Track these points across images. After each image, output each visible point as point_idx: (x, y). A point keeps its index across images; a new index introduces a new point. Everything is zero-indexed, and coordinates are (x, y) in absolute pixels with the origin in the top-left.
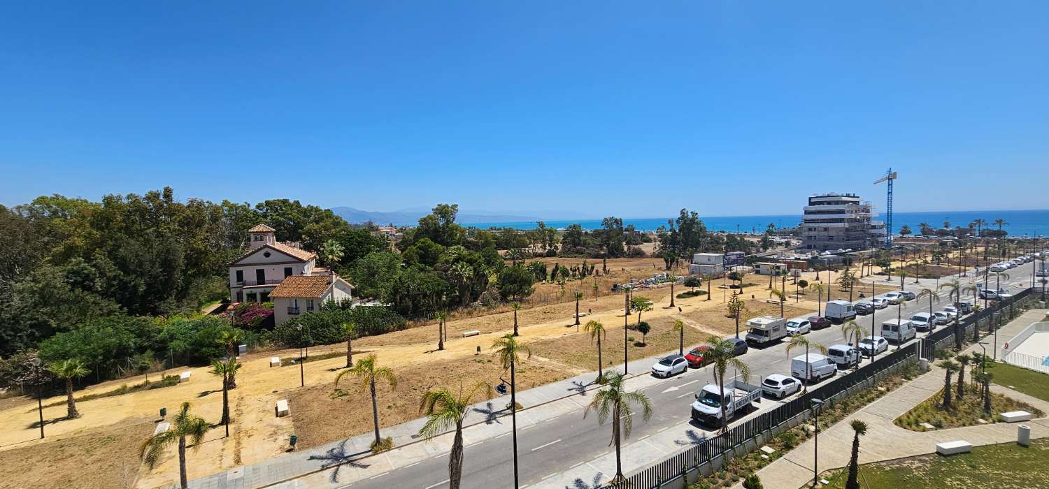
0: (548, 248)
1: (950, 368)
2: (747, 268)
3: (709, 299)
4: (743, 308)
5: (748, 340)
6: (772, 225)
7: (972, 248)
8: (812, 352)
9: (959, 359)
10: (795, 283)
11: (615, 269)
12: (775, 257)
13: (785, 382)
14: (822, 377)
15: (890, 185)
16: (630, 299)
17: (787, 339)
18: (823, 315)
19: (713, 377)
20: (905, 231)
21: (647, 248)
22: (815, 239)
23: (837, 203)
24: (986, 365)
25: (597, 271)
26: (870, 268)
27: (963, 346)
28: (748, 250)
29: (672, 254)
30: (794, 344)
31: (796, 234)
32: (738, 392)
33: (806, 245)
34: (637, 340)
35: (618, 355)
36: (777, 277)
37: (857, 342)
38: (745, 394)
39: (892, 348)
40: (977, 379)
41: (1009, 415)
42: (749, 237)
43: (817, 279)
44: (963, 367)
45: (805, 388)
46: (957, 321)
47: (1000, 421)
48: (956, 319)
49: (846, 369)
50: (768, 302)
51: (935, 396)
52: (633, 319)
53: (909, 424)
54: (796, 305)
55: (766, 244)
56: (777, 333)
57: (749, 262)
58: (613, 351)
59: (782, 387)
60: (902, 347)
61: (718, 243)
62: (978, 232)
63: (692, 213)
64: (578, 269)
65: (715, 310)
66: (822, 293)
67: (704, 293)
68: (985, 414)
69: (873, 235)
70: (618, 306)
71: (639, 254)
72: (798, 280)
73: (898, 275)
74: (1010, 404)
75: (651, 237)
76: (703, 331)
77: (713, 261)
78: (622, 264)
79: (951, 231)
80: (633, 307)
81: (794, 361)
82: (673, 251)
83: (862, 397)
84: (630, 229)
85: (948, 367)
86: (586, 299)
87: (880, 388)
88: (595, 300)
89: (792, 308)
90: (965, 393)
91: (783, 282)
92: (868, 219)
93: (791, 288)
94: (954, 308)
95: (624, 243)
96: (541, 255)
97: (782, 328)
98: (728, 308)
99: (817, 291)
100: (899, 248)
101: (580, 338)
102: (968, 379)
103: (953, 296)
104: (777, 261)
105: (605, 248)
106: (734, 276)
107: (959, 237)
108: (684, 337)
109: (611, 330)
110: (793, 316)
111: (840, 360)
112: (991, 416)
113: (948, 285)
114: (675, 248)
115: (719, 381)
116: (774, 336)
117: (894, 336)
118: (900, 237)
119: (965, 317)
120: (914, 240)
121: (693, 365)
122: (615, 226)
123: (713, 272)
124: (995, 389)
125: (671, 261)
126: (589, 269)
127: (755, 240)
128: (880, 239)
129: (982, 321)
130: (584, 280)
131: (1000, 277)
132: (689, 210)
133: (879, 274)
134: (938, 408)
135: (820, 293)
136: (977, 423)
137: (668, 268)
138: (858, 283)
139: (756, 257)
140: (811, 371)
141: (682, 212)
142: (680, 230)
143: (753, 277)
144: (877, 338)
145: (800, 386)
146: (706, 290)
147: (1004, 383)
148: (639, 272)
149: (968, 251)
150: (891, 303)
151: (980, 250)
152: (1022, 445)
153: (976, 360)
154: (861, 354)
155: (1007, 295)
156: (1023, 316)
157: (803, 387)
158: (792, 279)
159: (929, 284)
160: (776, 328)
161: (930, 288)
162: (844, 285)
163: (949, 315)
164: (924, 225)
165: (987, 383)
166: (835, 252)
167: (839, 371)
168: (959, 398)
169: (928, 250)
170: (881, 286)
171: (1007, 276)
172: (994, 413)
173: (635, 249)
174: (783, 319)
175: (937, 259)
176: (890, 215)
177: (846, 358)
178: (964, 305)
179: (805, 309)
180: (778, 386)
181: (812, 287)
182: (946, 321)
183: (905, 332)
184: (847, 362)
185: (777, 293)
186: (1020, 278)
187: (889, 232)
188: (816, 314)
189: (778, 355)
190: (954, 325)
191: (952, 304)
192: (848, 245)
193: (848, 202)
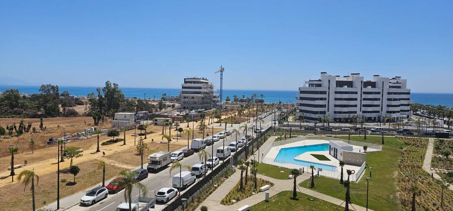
1: (242, 168)
2: (150, 122)
3: (125, 144)
4: (146, 148)
5: (149, 169)
6: (165, 94)
7: (252, 108)
8: (184, 170)
9: (246, 164)
10: (176, 130)
11: (52, 126)
12: (166, 114)
13: (169, 192)
14: (188, 185)
15: (221, 75)
16: (63, 149)
17: (171, 165)
18: (190, 148)
19: (124, 198)
20: (228, 100)
21: (79, 109)
22: (187, 103)
23: (198, 82)
24: (255, 165)
25: (34, 129)
26: (213, 119)
27: (248, 157)
28: (150, 110)
29: (99, 113)
30: (173, 167)
31: (178, 100)
32: (140, 204)
33: (183, 107)
34: (68, 180)
35: (52, 195)
36: (167, 127)
37: (205, 162)
38: (145, 204)
39: (221, 162)
40: (252, 173)
41: (263, 188)
42: (152, 101)
43: (188, 126)
44: (247, 168)
45: (180, 193)
46: (246, 145)
47: (260, 192)
49: (200, 178)
50: (161, 142)
51: (237, 185)
52: (66, 164)
53: (227, 202)
54: (177, 143)
55: (161, 106)
56: (165, 162)
57: (152, 117)
58: (46, 193)
59: (167, 195)
60: (225, 161)
61: (132, 105)
62: (254, 100)
63: (114, 84)
64: (15, 127)
65: (129, 151)
66: (190, 135)
67: (121, 140)
68: (255, 189)
69: (214, 101)
70: (51, 156)
71: (74, 114)
72: (178, 128)
73: (224, 123)
74: (264, 182)
75: (83, 101)
76: (119, 166)
77: (128, 117)
78: (58, 122)
79: (245, 99)
80: (65, 155)
81: (174, 177)
82: (100, 112)
83: (207, 192)
84: (66, 94)
86: (23, 152)
87: (215, 185)
88: (31, 152)
89: (174, 145)
90: (248, 181)
91: (170, 130)
92: (212, 92)
93: (174, 133)
94: (245, 138)
95: (60, 105)
97: (168, 158)
98: (136, 149)
99: (187, 133)
100: (225, 108)
101: (15, 187)
102: (249, 174)
103: (245, 132)
104: (167, 116)
105: (42, 109)
106: (141, 128)
107: (248, 103)
108: (106, 173)
109: (46, 175)
110: (175, 150)
111: (197, 173)
112: (257, 190)
113: (243, 127)
114: (101, 109)
115: (128, 200)
116: (164, 164)
117: (221, 155)
118: (226, 103)
119: (249, 142)
120: (231, 104)
121: (112, 192)
122: (52, 92)
123: (128, 125)
124: (259, 176)
125: (98, 118)
126: (26, 127)
127: (155, 104)
128: (217, 103)
129: (255, 144)
130: (21, 137)
131: (261, 122)
132: (112, 82)
133: (217, 122)
134: (238, 191)
135: (189, 134)
136: (252, 195)
137: (96, 124)
138: (207, 128)
139: (155, 114)
140: (183, 182)
141: (107, 83)
142: (105, 96)
143: (153, 128)
144: (214, 158)
146: (123, 138)
147: (261, 173)
148: (72, 128)
149: (251, 110)
150: (221, 138)
151: (255, 109)
152: (267, 201)
153: (252, 163)
154: (207, 168)
155: (263, 130)
156: (268, 140)
157: (178, 193)
158: (175, 128)
159: (236, 126)
160: (164, 158)
161: (236, 129)
162: (200, 129)
163: (243, 142)
164: (235, 96)
165: (255, 174)
166: (197, 111)
167: (196, 179)
168: (246, 184)
169: (236, 109)
170: (217, 129)
171: (263, 121)
172: (258, 188)
173: (69, 110)
174: (169, 152)
175: (239, 113)
176: (221, 91)
177: (200, 171)
178: (249, 137)
179: (181, 145)
180: (165, 195)
181: (185, 132)
182: (242, 145)
183: (226, 153)
184: (201, 173)
185: (166, 137)
186: (267, 123)
187: (221, 99)
188: (186, 148)
189: (165, 175)
190: (245, 147)
191: (244, 136)
192: (203, 107)
193: (203, 82)
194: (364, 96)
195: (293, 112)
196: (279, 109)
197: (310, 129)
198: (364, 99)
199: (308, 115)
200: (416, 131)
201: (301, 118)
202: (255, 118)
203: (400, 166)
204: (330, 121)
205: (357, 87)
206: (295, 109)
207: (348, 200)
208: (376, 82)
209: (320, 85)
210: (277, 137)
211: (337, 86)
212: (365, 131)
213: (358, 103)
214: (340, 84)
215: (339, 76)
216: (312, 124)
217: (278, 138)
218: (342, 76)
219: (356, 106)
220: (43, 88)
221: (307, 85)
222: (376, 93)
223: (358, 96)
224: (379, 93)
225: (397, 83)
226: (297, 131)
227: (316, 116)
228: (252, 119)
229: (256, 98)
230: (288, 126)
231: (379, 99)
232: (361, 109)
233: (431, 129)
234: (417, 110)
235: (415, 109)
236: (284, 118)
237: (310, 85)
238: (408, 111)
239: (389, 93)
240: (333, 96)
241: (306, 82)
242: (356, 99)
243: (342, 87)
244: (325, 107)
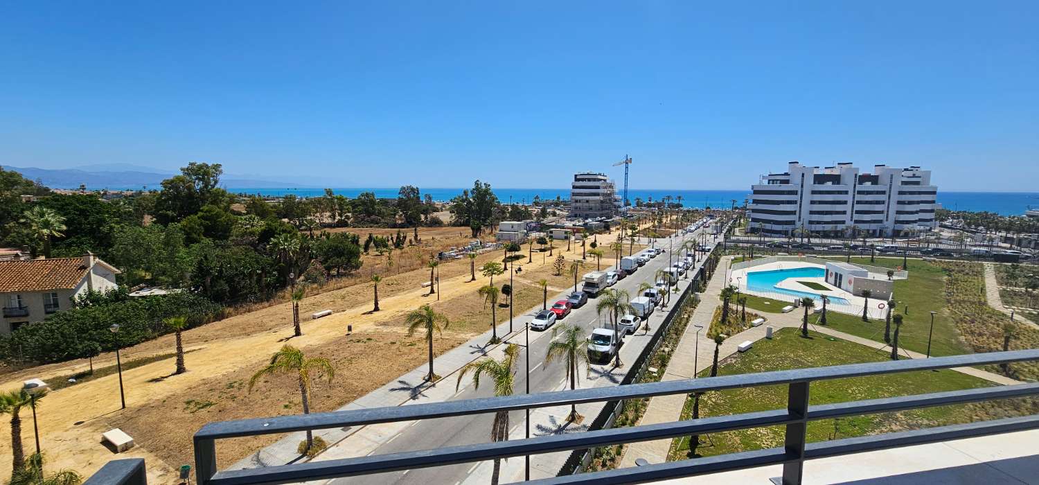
0: (338, 218)
3: (531, 261)
13: (634, 320)
15: (627, 168)
21: (443, 217)
22: (580, 209)
23: (594, 180)
33: (573, 214)
56: (602, 285)
59: (634, 324)
63: (485, 184)
67: (523, 256)
68: (745, 324)
69: (616, 207)
71: (436, 223)
84: (427, 198)
92: (613, 194)
95: (421, 213)
96: (330, 226)
97: (605, 280)
98: (554, 268)
104: (563, 227)
105: (402, 217)
116: (601, 287)
122: (411, 195)
128: (621, 209)
132: (483, 181)
136: (744, 330)
139: (542, 224)
141: (476, 183)
142: (474, 200)
152: (769, 338)
155: (707, 248)
156: (721, 261)
166: (595, 219)
173: (433, 219)
176: (626, 191)
188: (613, 268)
192: (602, 214)
193: (601, 180)
194: (858, 197)
198: (858, 202)
199: (768, 226)
201: (753, 231)
203: (949, 301)
205: (848, 183)
208: (878, 176)
209: (787, 182)
210: (732, 257)
211: (814, 183)
212: (865, 249)
213: (848, 208)
214: (820, 179)
215: (818, 167)
217: (735, 259)
218: (822, 167)
219: (844, 213)
220: (403, 190)
221: (765, 182)
222: (878, 193)
223: (849, 198)
224: (884, 193)
225: (914, 176)
227: (781, 228)
228: (679, 231)
229: (671, 201)
230: (739, 241)
231: (883, 202)
232: (852, 217)
233: (986, 249)
234: (945, 220)
235: (941, 216)
237: (771, 182)
238: (931, 220)
239: (901, 193)
240: (807, 197)
241: (764, 177)
242: (845, 203)
243: (823, 183)
244: (795, 214)
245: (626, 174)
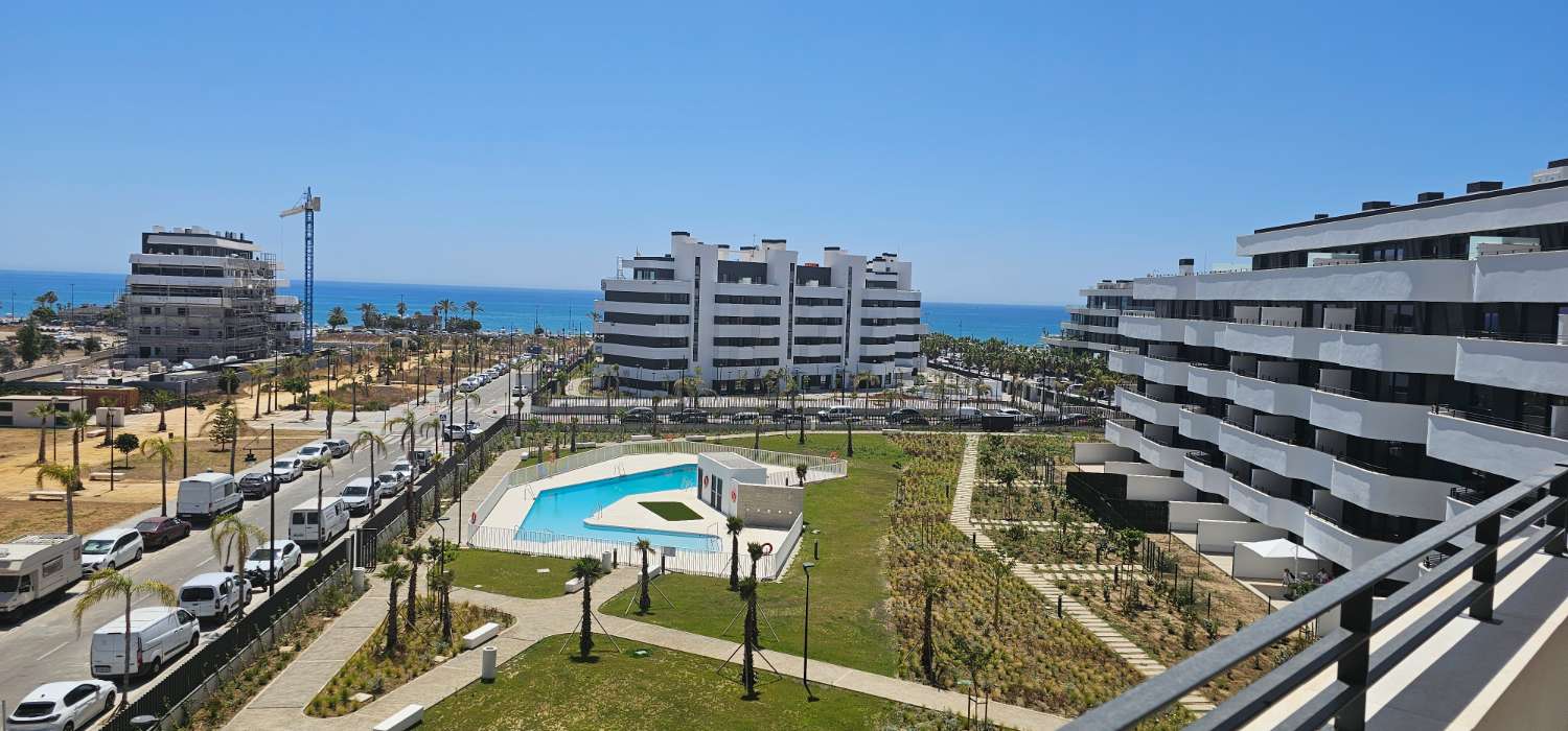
1: (395, 575)
6: (51, 297)
7: (435, 352)
8: (142, 605)
9: (409, 557)
10: (108, 443)
12: (58, 379)
13: (70, 699)
14: (165, 658)
15: (310, 223)
17: (81, 587)
18: (172, 513)
20: (337, 319)
22: (158, 333)
23: (206, 251)
24: (446, 558)
26: (273, 397)
27: (419, 529)
30: (94, 596)
31: (112, 320)
33: (136, 348)
36: (60, 432)
37: (242, 562)
39: (309, 558)
40: (433, 586)
41: (472, 636)
43: (162, 427)
44: (415, 570)
45: (124, 697)
46: (410, 488)
47: (463, 650)
48: (408, 483)
49: (219, 626)
50: (33, 498)
51: (374, 636)
53: (332, 706)
54: (110, 497)
55: (31, 345)
56: (53, 577)
59: (64, 712)
60: (325, 552)
62: (443, 323)
66: (171, 460)
68: (444, 644)
69: (279, 326)
72: (116, 434)
73: (322, 407)
74: (478, 615)
79: (408, 319)
81: (95, 635)
83: (248, 678)
85: (392, 575)
87: (283, 649)
89: (98, 506)
90: (418, 616)
91: (76, 442)
92: (271, 291)
93: (94, 454)
94: (407, 462)
97: (68, 560)
99: (159, 456)
100: (324, 353)
102: (422, 590)
103: (406, 441)
104: (60, 389)
107: (419, 333)
110: (100, 527)
111: (206, 609)
112: (451, 646)
113: (399, 420)
116: (46, 586)
117: (310, 533)
118: (329, 331)
119: (424, 475)
120: (351, 337)
124: (458, 595)
128: (293, 335)
129: (446, 481)
131: (469, 400)
133: (290, 408)
134: (378, 657)
135: (165, 459)
136: (433, 665)
138: (244, 431)
140: (140, 651)
144: (280, 544)
145: (112, 695)
147: (468, 583)
149: (430, 357)
150: (309, 467)
151: (447, 354)
152: (487, 680)
153: (434, 553)
154: (248, 585)
155: (477, 431)
156: (495, 464)
157: (119, 697)
158: (100, 435)
159: (372, 421)
160: (50, 563)
161: (371, 430)
162: (218, 437)
163: (400, 476)
164: (366, 307)
165: (447, 589)
166: (202, 363)
167: (202, 634)
168: (409, 628)
169: (371, 356)
170: (290, 433)
171: (477, 399)
172: (454, 638)
174: (71, 537)
175: (385, 373)
176: (309, 286)
177: (218, 601)
178: (422, 456)
179: (130, 505)
180: (54, 714)
181: (147, 449)
182: (395, 488)
183: (330, 523)
184: (221, 610)
185: (56, 473)
186: (494, 401)
187: (309, 319)
188: (156, 513)
189: (56, 631)
190: (407, 494)
191: (405, 457)
192: (231, 348)
193: (230, 251)
194: (799, 311)
195: (580, 364)
196: (535, 352)
197: (638, 420)
198: (801, 321)
199: (634, 373)
200: (934, 413)
201: (609, 385)
202: (447, 388)
203: (892, 522)
204: (702, 390)
205: (780, 283)
206: (589, 352)
207: (751, 640)
208: (830, 269)
209: (668, 275)
210: (523, 453)
211: (720, 279)
212: (799, 417)
213: (781, 332)
214: (729, 271)
215: (727, 247)
216: (644, 403)
217: (531, 456)
218: (735, 246)
219: (776, 342)
221: (629, 273)
222: (831, 302)
223: (782, 312)
224: (839, 302)
225: (888, 272)
226: (595, 428)
227: (659, 376)
228: (434, 390)
230: (565, 410)
231: (840, 321)
232: (790, 351)
234: (938, 354)
235: (932, 349)
236: (552, 387)
237: (640, 273)
238: (915, 355)
239: (866, 303)
240: (708, 309)
241: (625, 263)
242: (776, 321)
243: (736, 281)
244: (687, 345)
245: (309, 239)
